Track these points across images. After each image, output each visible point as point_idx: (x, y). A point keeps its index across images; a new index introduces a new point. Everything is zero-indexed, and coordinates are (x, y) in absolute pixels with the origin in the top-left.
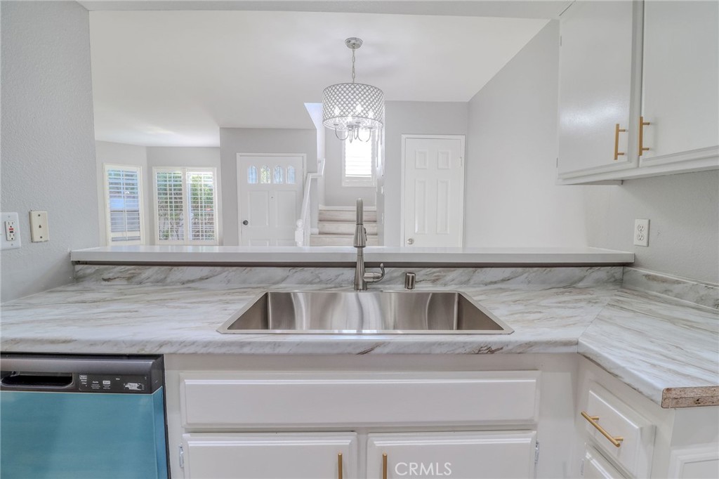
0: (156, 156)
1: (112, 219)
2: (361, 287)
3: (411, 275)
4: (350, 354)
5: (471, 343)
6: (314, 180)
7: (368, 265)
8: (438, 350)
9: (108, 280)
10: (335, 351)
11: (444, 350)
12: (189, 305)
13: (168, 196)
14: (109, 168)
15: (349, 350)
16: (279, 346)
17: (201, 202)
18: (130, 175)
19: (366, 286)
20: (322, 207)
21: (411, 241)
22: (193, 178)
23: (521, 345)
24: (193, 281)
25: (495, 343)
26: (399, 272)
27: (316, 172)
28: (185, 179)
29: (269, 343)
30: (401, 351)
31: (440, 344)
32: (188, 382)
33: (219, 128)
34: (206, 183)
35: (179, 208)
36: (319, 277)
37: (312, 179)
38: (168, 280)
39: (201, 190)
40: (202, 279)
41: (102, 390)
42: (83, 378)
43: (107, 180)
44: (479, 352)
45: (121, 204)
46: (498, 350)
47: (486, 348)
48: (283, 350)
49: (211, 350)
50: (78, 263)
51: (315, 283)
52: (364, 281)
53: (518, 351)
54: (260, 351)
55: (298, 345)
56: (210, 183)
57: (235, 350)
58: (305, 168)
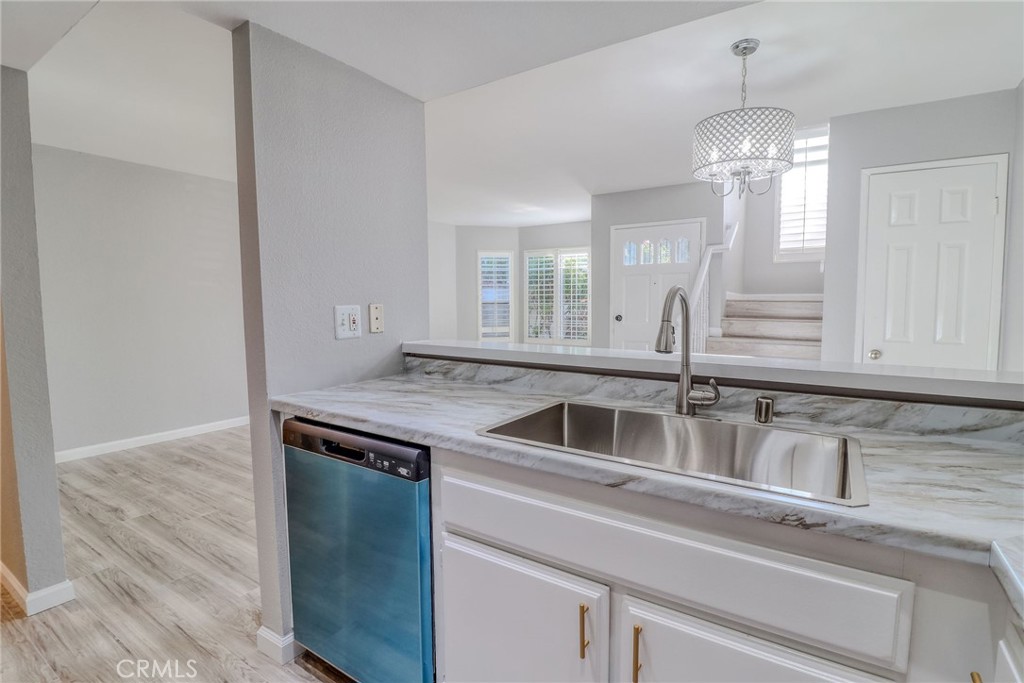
0: (529, 237)
1: (483, 312)
2: (685, 410)
3: (764, 401)
4: (597, 483)
5: (769, 505)
6: (717, 257)
7: (698, 381)
8: (715, 504)
9: (429, 373)
10: (580, 477)
11: (724, 505)
12: (476, 405)
13: (539, 285)
14: (482, 255)
15: (597, 478)
16: (523, 457)
17: (575, 293)
18: (502, 262)
19: (693, 410)
20: (731, 295)
21: (877, 354)
22: (567, 261)
23: (861, 527)
24: (498, 382)
25: (813, 514)
26: (750, 396)
27: (721, 244)
28: (557, 263)
29: (513, 452)
30: (662, 493)
31: (718, 496)
32: (446, 479)
33: (590, 197)
34: (581, 267)
35: (549, 298)
36: (634, 391)
37: (713, 255)
38: (477, 379)
39: (574, 276)
40: (506, 380)
41: (382, 469)
42: (371, 455)
43: (480, 269)
44: (783, 521)
45: (493, 295)
46: (817, 525)
47: (794, 518)
48: (527, 463)
49: (463, 449)
50: (409, 355)
51: (628, 399)
52: (688, 403)
53: (858, 536)
54: (505, 459)
55: (542, 459)
56: (584, 267)
57: (482, 453)
58: (704, 239)
